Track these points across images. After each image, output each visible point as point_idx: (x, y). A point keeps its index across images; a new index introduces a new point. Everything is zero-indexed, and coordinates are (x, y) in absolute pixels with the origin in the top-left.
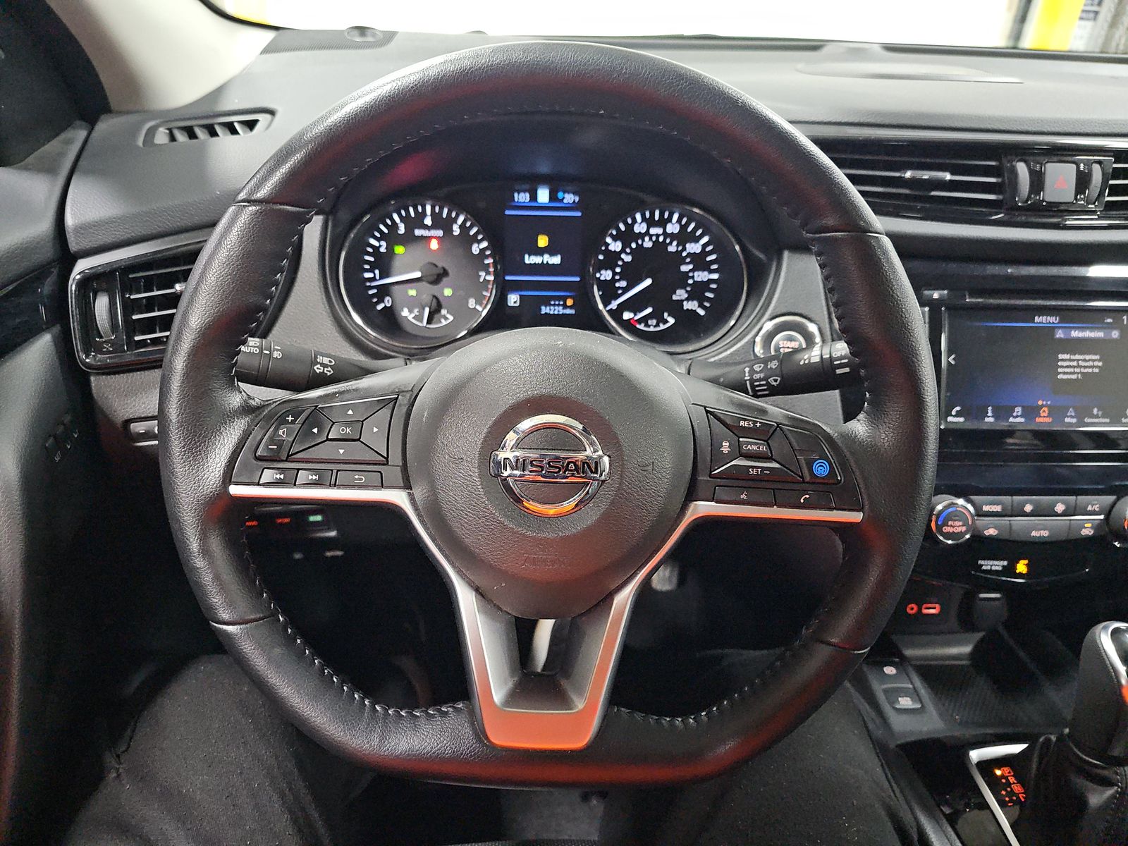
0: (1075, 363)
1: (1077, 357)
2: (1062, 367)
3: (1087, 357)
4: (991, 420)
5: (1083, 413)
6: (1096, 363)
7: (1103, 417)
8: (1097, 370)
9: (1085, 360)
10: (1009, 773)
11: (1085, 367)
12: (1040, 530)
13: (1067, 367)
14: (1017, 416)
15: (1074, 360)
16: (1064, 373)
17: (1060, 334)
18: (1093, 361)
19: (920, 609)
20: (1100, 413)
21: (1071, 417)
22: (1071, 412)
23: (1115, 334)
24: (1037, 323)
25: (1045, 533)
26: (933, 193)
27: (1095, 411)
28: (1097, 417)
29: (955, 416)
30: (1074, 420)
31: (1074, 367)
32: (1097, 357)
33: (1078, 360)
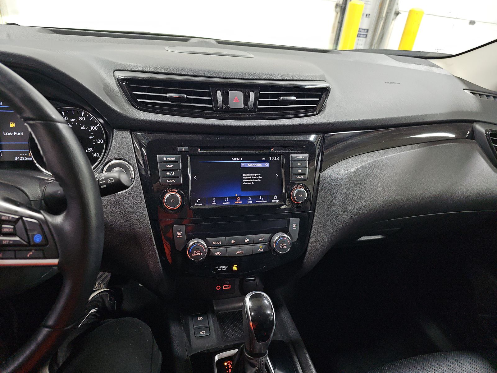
0: (250, 178)
1: (251, 175)
2: (245, 179)
3: (255, 175)
4: (215, 203)
5: (255, 198)
6: (259, 177)
7: (264, 200)
8: (260, 180)
9: (254, 176)
10: (230, 363)
11: (255, 179)
12: (240, 251)
13: (247, 179)
14: (227, 202)
15: (249, 176)
16: (246, 182)
17: (243, 165)
18: (258, 176)
19: (222, 288)
20: (262, 198)
21: (250, 201)
22: (250, 198)
23: (267, 165)
24: (233, 161)
25: (242, 252)
26: (182, 104)
27: (260, 198)
28: (261, 200)
29: (198, 203)
30: (251, 202)
31: (250, 179)
32: (260, 175)
33: (251, 176)
